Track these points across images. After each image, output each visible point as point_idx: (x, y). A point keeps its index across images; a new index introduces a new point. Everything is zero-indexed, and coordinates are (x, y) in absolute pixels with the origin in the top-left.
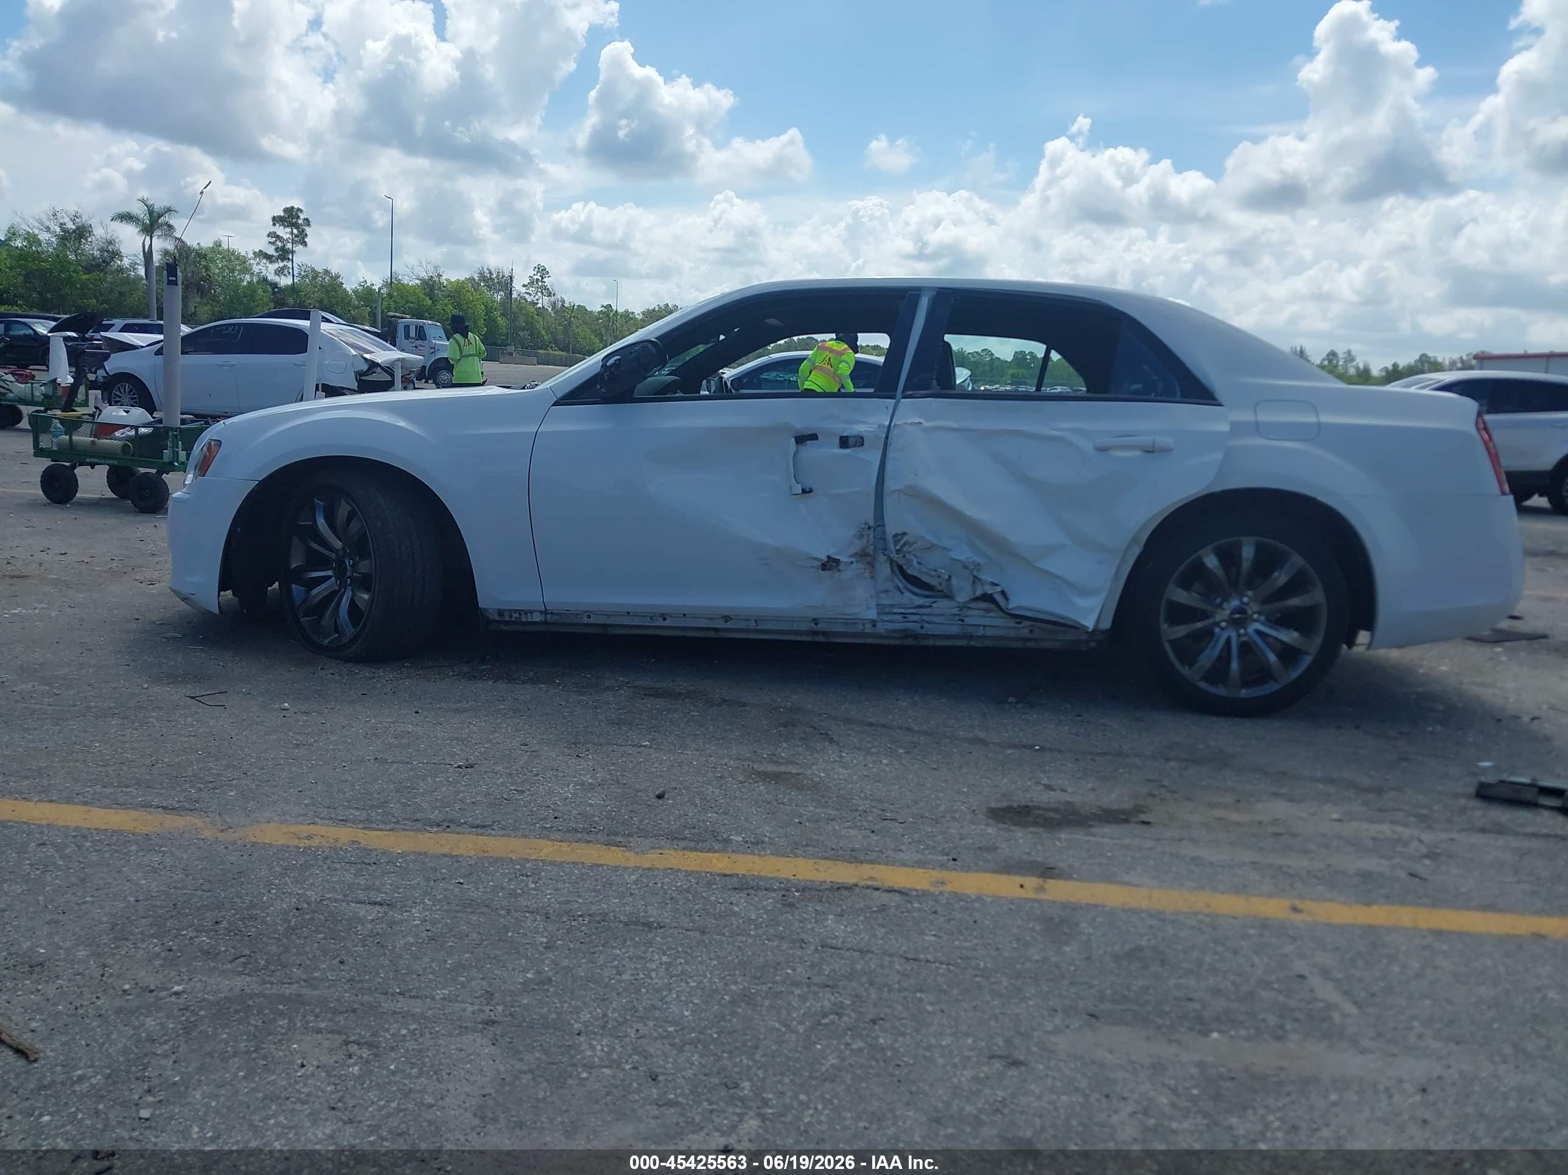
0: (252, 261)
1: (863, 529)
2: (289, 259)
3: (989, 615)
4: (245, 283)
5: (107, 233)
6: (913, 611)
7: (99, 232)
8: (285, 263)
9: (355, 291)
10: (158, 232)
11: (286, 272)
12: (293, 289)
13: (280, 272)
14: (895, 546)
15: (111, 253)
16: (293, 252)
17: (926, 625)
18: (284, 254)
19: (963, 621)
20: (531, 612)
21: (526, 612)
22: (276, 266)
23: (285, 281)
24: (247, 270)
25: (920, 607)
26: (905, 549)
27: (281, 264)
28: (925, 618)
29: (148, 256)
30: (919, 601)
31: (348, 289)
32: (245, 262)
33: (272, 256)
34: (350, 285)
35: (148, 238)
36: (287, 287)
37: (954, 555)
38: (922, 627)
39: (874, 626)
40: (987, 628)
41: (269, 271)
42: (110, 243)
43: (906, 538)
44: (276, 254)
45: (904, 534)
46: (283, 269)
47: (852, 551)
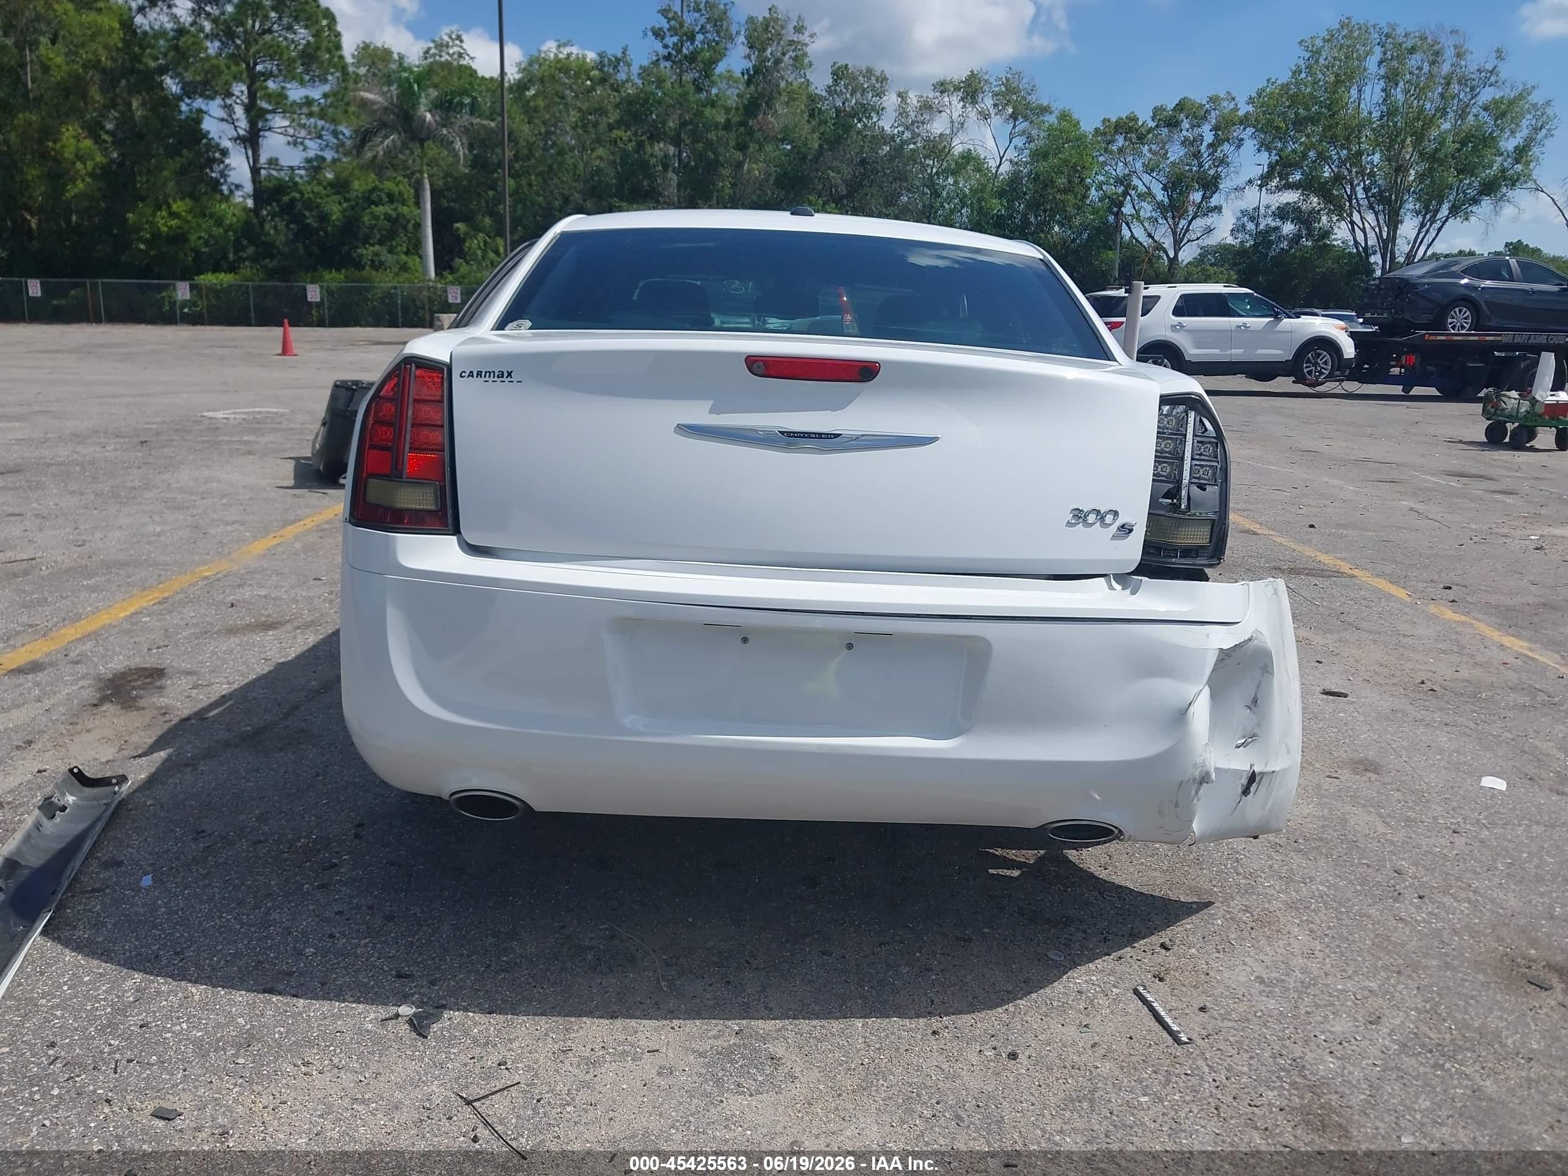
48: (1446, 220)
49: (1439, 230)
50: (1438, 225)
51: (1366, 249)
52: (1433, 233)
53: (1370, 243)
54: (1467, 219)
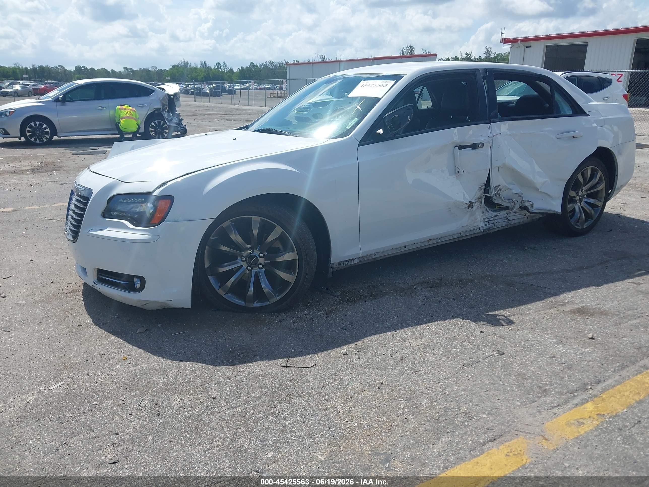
1: (482, 186)
3: (516, 214)
6: (492, 219)
14: (495, 191)
17: (496, 224)
19: (508, 219)
20: (354, 259)
21: (351, 260)
25: (495, 216)
26: (499, 192)
28: (495, 221)
30: (495, 214)
37: (514, 191)
38: (494, 225)
39: (479, 229)
40: (515, 220)
43: (500, 187)
45: (499, 185)
47: (476, 197)
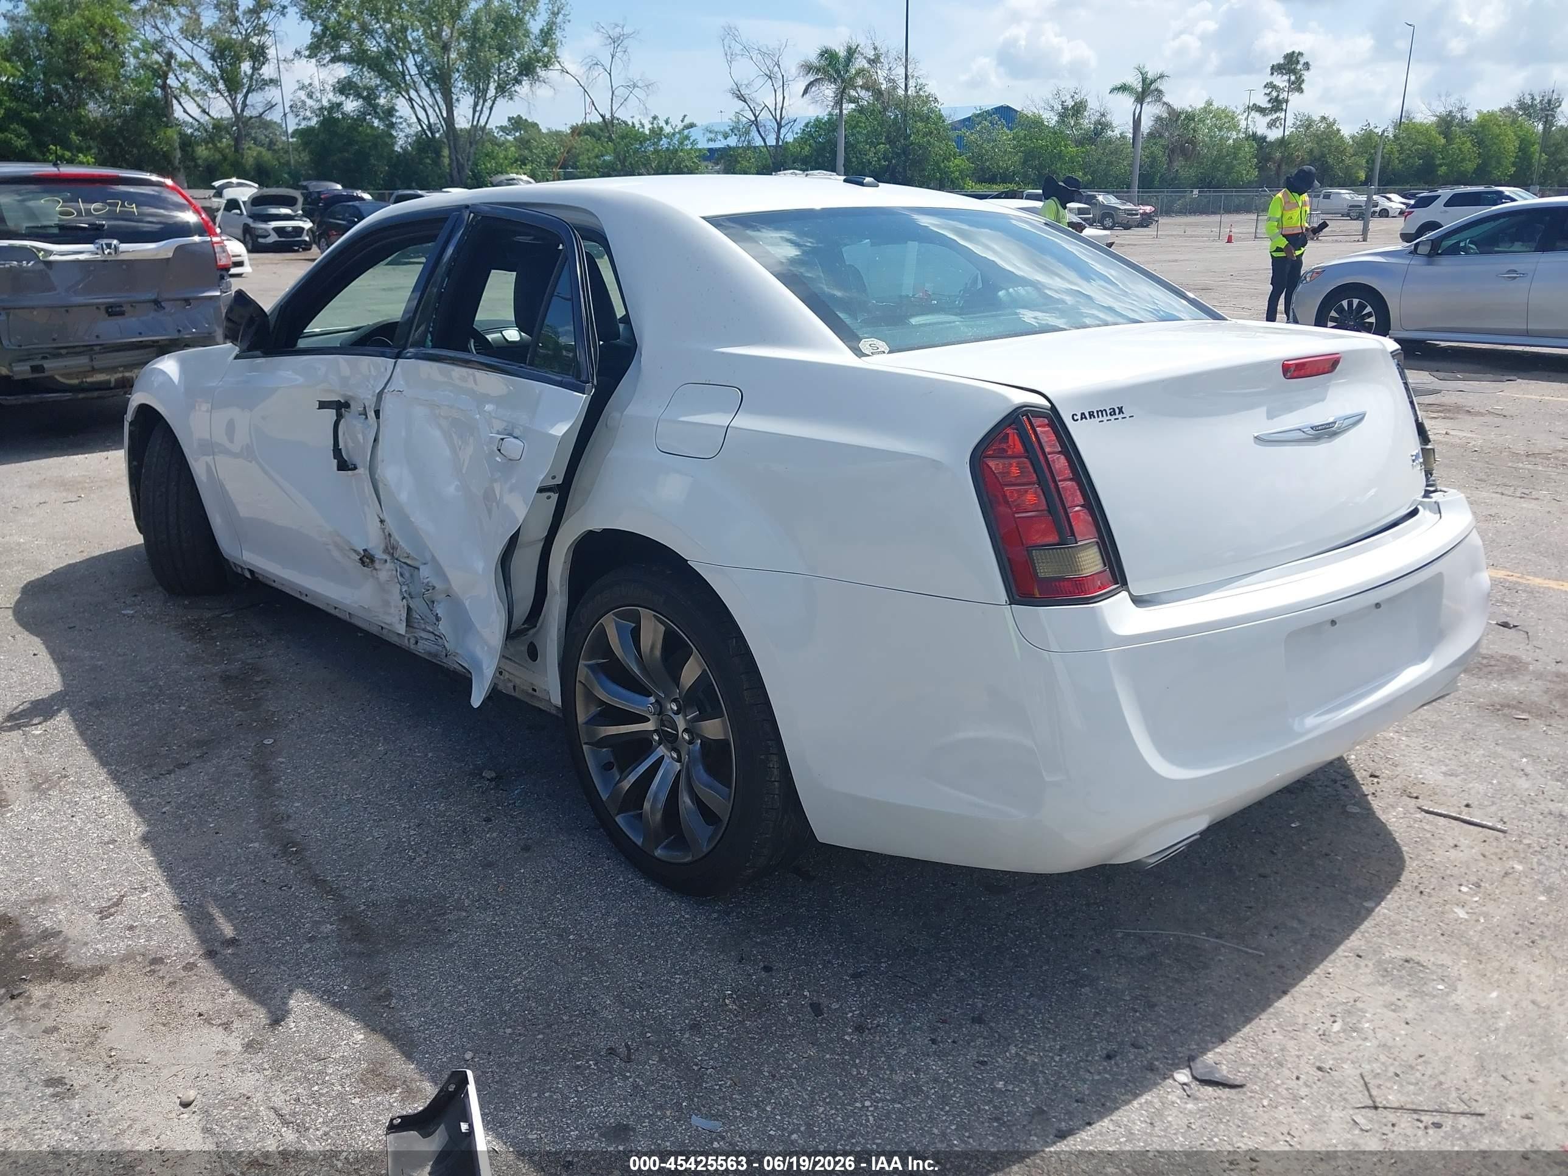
0: (1240, 117)
2: (1282, 109)
4: (1231, 141)
5: (1101, 106)
7: (1093, 105)
8: (1278, 114)
9: (1353, 137)
10: (1149, 99)
11: (1278, 124)
12: (1282, 142)
13: (1271, 125)
15: (1102, 125)
16: (1287, 101)
18: (1277, 104)
22: (1268, 118)
23: (1274, 135)
24: (1235, 127)
27: (1275, 116)
29: (1137, 123)
31: (1346, 136)
32: (1233, 119)
33: (1265, 109)
34: (1348, 130)
35: (1139, 106)
36: (1277, 140)
41: (1260, 125)
42: (1103, 115)
44: (1270, 106)
46: (1274, 121)
48: (495, 99)
49: (491, 109)
50: (489, 104)
51: (430, 126)
52: (486, 112)
53: (432, 121)
54: (511, 99)
